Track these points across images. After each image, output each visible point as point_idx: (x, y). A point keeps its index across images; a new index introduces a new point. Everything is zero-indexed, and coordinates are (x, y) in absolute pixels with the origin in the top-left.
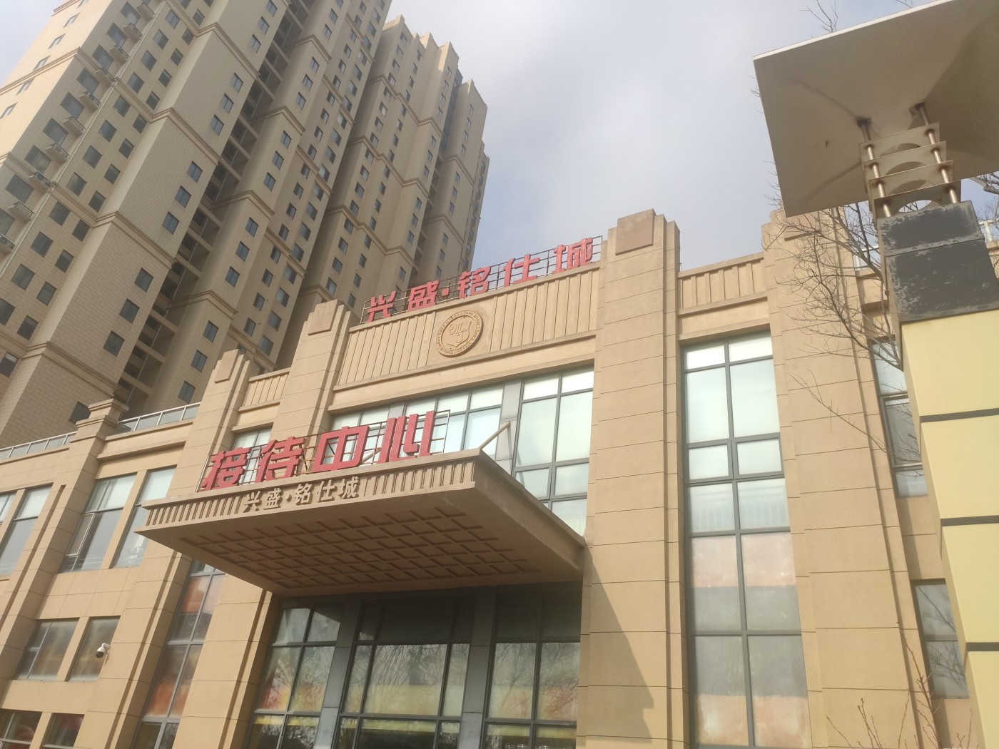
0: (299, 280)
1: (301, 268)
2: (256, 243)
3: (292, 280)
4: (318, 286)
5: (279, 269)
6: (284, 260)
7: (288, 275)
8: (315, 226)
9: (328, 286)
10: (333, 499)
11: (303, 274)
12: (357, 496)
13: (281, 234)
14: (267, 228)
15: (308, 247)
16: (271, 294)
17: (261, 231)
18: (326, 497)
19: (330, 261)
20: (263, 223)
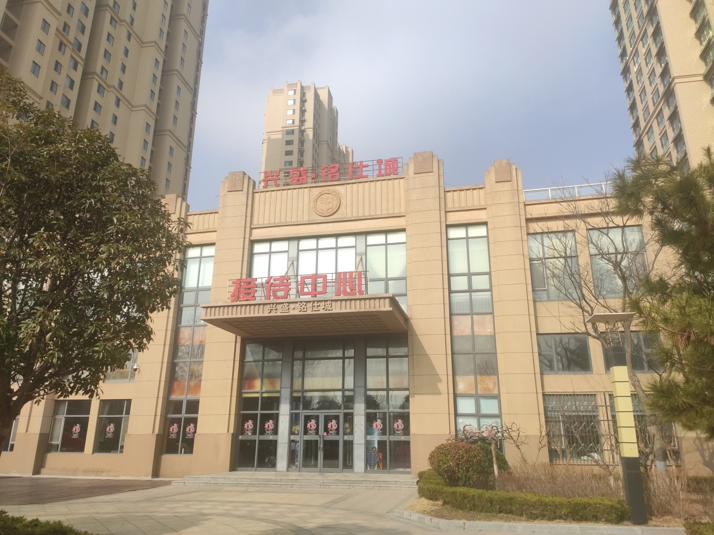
0: (80, 68)
1: (81, 58)
2: (51, 41)
3: (75, 68)
4: (95, 73)
5: (65, 61)
6: (68, 52)
7: (72, 64)
8: (88, 23)
9: (102, 73)
10: (319, 311)
11: (83, 63)
12: (332, 310)
13: (64, 30)
14: (57, 29)
15: (85, 40)
16: (62, 81)
17: (52, 30)
18: (315, 309)
19: (102, 53)
20: (54, 23)
